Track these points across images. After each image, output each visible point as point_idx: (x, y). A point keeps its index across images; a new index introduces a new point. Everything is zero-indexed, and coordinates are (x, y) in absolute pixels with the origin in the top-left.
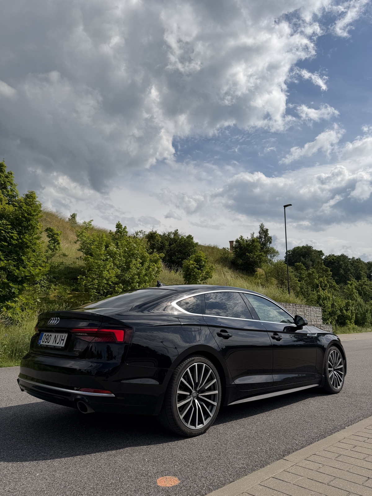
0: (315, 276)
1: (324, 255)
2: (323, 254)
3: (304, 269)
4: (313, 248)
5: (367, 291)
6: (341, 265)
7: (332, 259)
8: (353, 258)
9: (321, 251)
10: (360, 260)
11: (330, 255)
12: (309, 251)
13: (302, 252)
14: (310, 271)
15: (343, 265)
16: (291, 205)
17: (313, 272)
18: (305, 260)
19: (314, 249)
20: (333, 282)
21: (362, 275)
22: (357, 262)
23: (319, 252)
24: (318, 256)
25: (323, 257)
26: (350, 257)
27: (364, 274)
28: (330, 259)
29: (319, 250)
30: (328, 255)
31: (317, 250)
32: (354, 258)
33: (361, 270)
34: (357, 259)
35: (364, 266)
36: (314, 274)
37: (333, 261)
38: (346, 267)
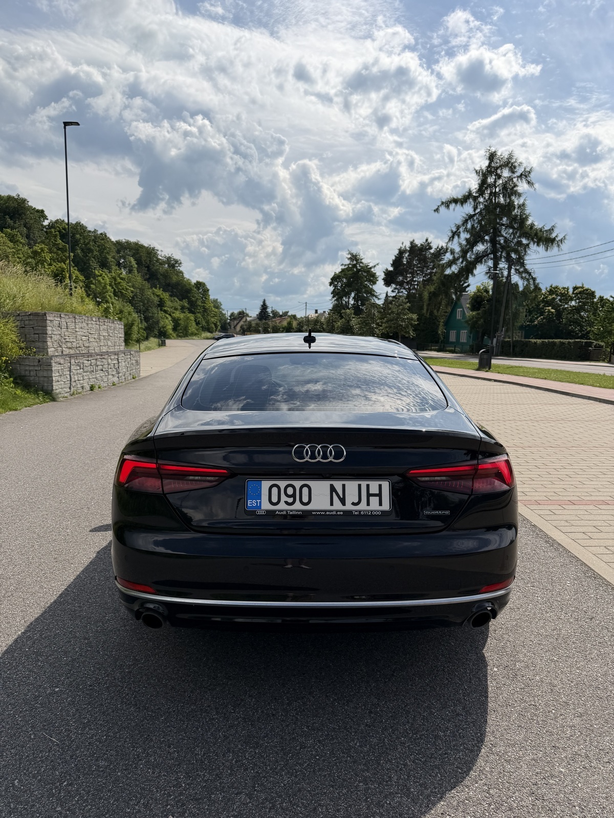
0: (45, 258)
1: (47, 219)
2: (45, 218)
3: (21, 243)
4: (28, 202)
5: (123, 289)
6: (77, 240)
7: (63, 229)
8: (95, 231)
9: (42, 211)
10: (106, 236)
11: (58, 220)
12: (22, 207)
13: (7, 207)
14: (37, 248)
15: (82, 241)
16: (77, 124)
17: (42, 250)
18: (15, 223)
19: (30, 204)
20: (75, 270)
21: (109, 260)
22: (101, 238)
23: (38, 211)
24: (37, 218)
25: (46, 223)
26: (90, 228)
27: (113, 260)
28: (59, 228)
29: (39, 207)
30: (54, 220)
31: (35, 208)
32: (97, 231)
33: (108, 253)
34: (101, 234)
35: (113, 247)
36: (44, 253)
37: (64, 232)
38: (86, 245)
